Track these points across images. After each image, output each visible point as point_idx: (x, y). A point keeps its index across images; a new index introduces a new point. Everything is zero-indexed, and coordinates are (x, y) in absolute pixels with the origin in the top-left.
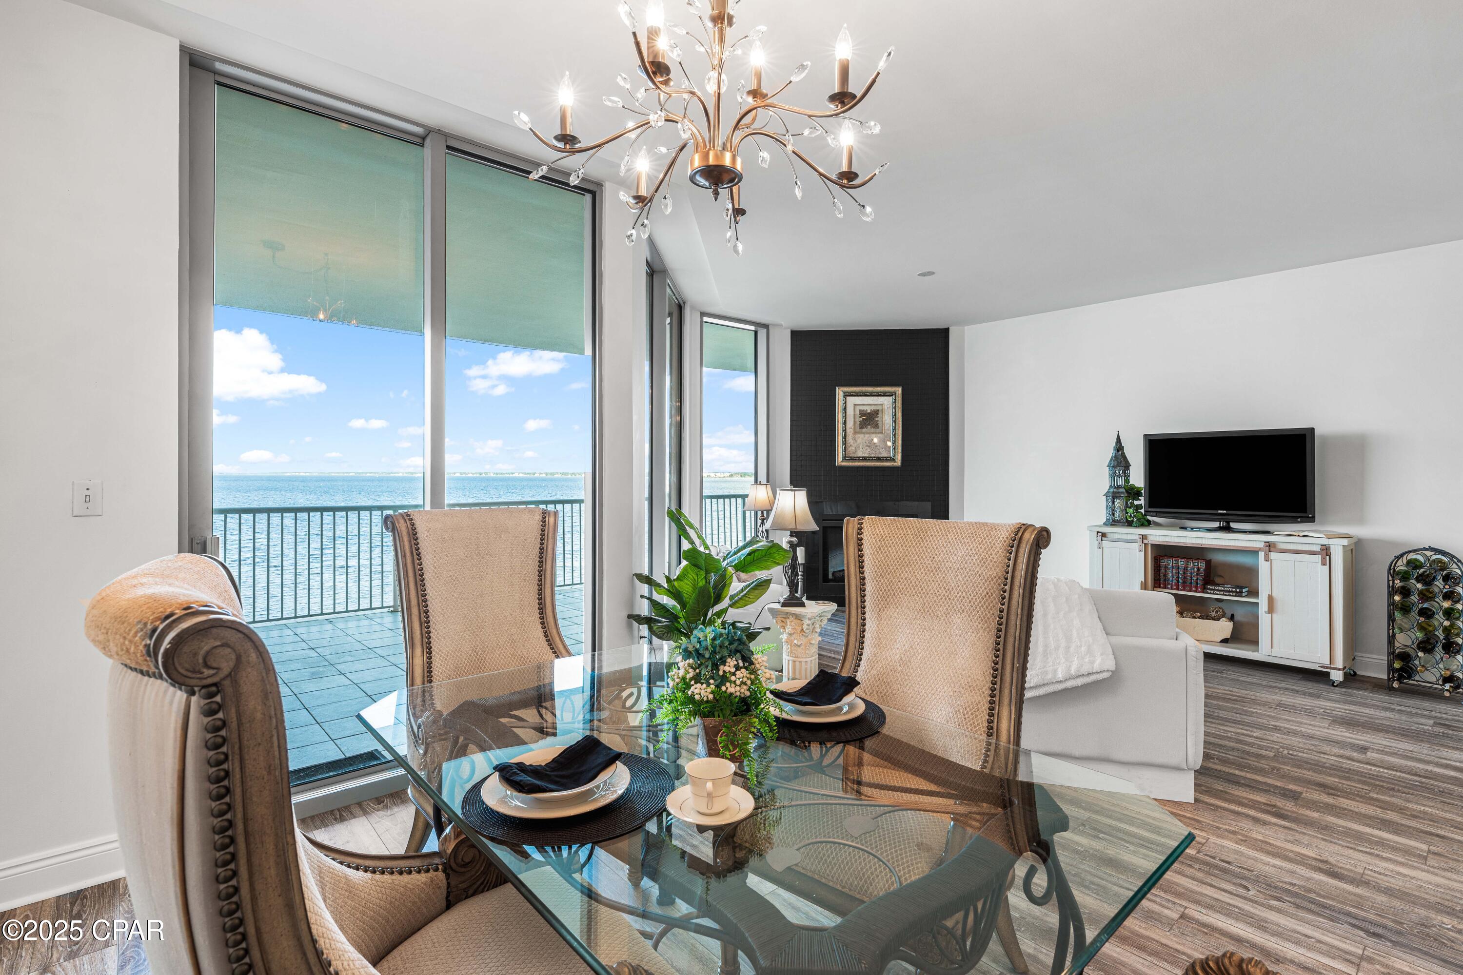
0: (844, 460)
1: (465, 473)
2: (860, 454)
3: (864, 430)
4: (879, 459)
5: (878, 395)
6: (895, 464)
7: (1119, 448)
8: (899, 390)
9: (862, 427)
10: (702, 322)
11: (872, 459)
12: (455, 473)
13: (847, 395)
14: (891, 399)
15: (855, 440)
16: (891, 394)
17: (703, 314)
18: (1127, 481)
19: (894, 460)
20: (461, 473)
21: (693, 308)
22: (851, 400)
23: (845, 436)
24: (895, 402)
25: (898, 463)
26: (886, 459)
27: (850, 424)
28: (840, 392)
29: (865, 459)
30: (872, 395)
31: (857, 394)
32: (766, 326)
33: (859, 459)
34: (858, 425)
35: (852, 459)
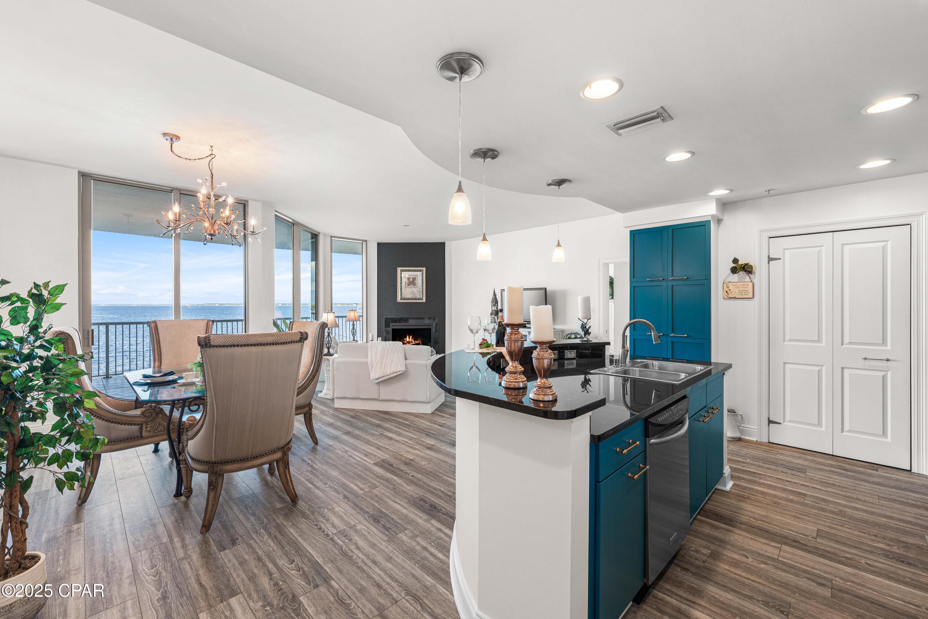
0: (401, 299)
1: (284, 304)
2: (408, 297)
3: (409, 286)
4: (415, 299)
5: (415, 271)
6: (423, 301)
7: (495, 295)
8: (424, 269)
9: (408, 285)
10: (331, 240)
11: (413, 299)
12: (278, 304)
13: (402, 271)
14: (421, 273)
15: (405, 291)
16: (420, 271)
17: (331, 237)
18: (497, 308)
19: (422, 299)
20: (282, 304)
21: (325, 235)
22: (404, 274)
23: (401, 289)
24: (422, 274)
25: (424, 301)
26: (419, 299)
27: (403, 284)
28: (399, 269)
29: (410, 299)
30: (412, 271)
31: (406, 271)
32: (366, 241)
33: (407, 299)
34: (407, 284)
35: (404, 299)
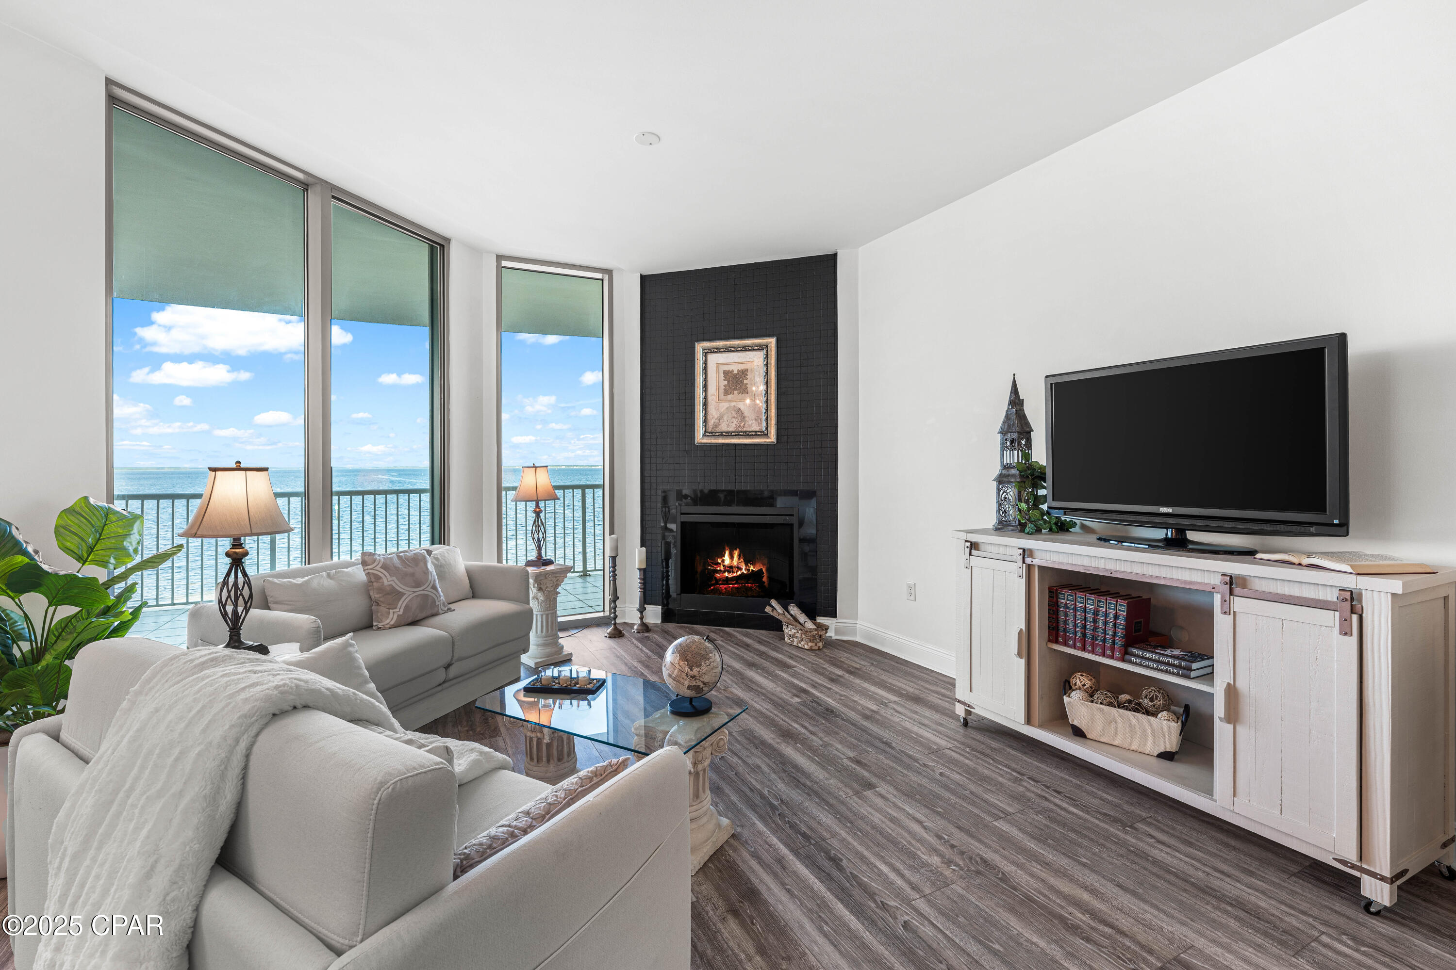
0: (704, 435)
2: (724, 428)
3: (730, 397)
4: (747, 434)
5: (745, 349)
6: (768, 441)
7: (1016, 401)
8: (772, 342)
9: (726, 393)
10: (500, 268)
11: (738, 434)
13: (708, 352)
14: (761, 354)
15: (717, 409)
16: (760, 348)
17: (500, 258)
18: (1027, 456)
19: (766, 435)
22: (713, 358)
23: (706, 405)
24: (767, 357)
25: (772, 439)
26: (756, 434)
27: (712, 389)
28: (700, 348)
29: (729, 434)
30: (737, 349)
31: (719, 350)
32: (609, 272)
33: (722, 435)
34: (722, 391)
35: (713, 434)
